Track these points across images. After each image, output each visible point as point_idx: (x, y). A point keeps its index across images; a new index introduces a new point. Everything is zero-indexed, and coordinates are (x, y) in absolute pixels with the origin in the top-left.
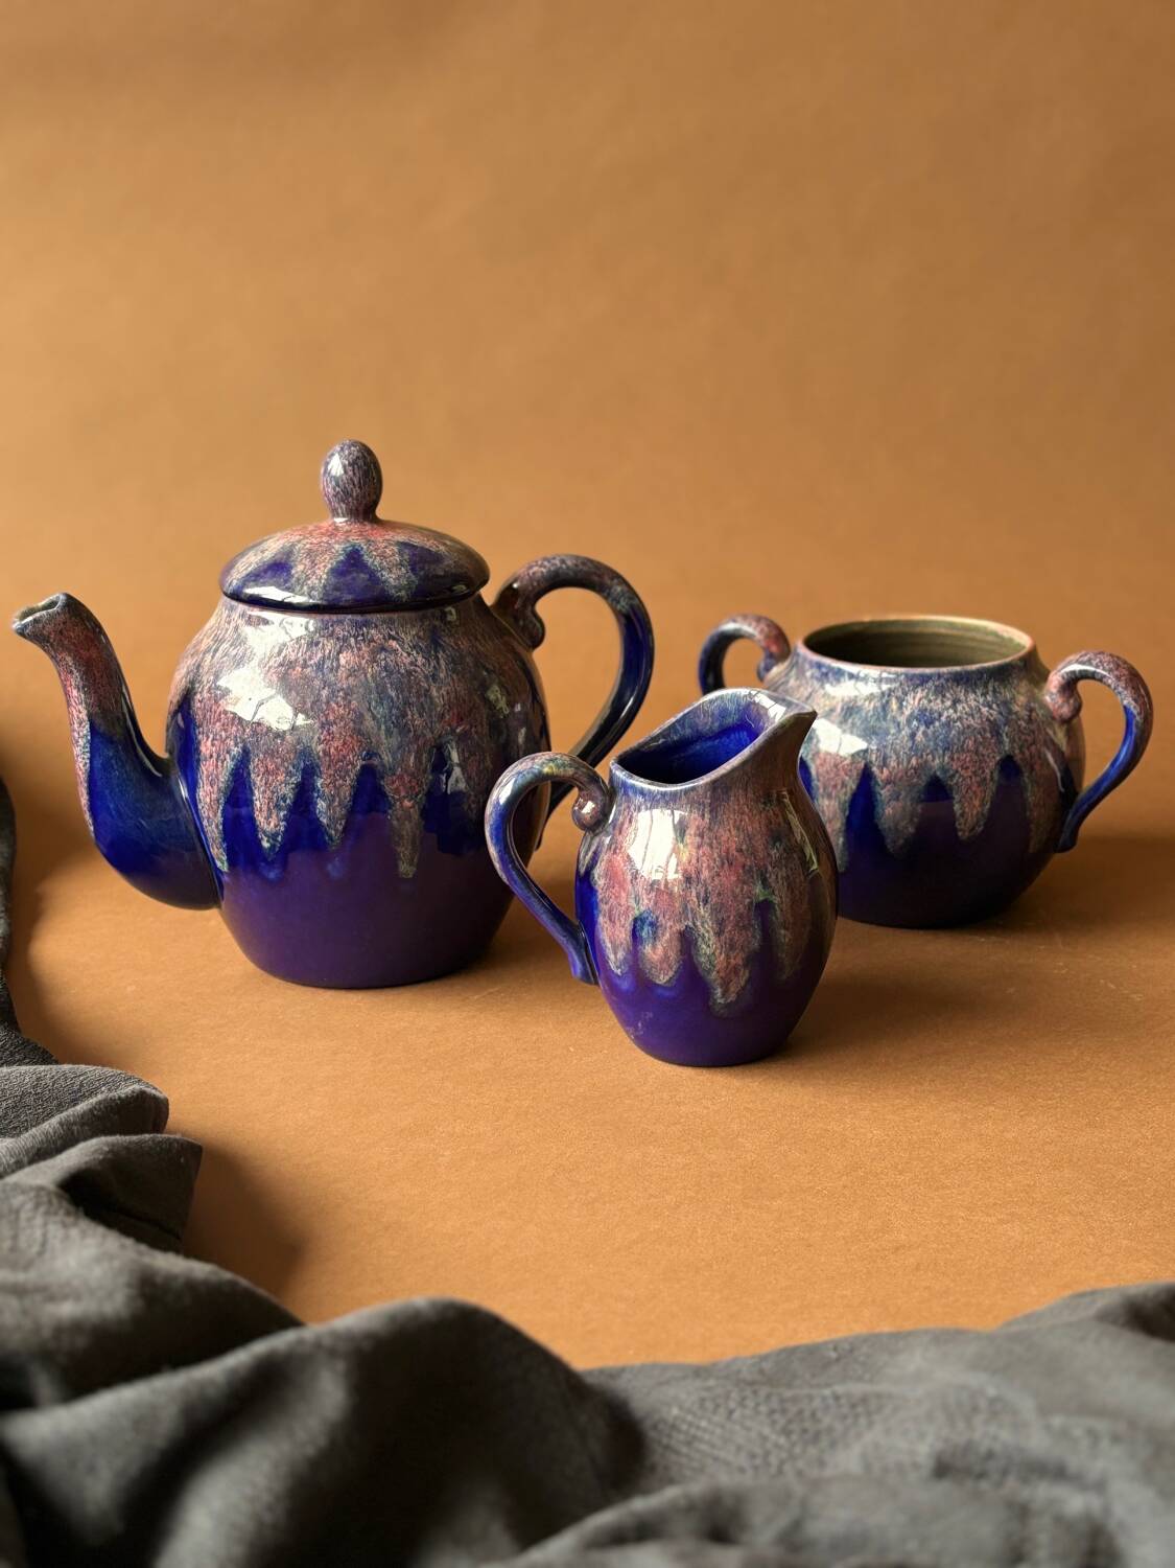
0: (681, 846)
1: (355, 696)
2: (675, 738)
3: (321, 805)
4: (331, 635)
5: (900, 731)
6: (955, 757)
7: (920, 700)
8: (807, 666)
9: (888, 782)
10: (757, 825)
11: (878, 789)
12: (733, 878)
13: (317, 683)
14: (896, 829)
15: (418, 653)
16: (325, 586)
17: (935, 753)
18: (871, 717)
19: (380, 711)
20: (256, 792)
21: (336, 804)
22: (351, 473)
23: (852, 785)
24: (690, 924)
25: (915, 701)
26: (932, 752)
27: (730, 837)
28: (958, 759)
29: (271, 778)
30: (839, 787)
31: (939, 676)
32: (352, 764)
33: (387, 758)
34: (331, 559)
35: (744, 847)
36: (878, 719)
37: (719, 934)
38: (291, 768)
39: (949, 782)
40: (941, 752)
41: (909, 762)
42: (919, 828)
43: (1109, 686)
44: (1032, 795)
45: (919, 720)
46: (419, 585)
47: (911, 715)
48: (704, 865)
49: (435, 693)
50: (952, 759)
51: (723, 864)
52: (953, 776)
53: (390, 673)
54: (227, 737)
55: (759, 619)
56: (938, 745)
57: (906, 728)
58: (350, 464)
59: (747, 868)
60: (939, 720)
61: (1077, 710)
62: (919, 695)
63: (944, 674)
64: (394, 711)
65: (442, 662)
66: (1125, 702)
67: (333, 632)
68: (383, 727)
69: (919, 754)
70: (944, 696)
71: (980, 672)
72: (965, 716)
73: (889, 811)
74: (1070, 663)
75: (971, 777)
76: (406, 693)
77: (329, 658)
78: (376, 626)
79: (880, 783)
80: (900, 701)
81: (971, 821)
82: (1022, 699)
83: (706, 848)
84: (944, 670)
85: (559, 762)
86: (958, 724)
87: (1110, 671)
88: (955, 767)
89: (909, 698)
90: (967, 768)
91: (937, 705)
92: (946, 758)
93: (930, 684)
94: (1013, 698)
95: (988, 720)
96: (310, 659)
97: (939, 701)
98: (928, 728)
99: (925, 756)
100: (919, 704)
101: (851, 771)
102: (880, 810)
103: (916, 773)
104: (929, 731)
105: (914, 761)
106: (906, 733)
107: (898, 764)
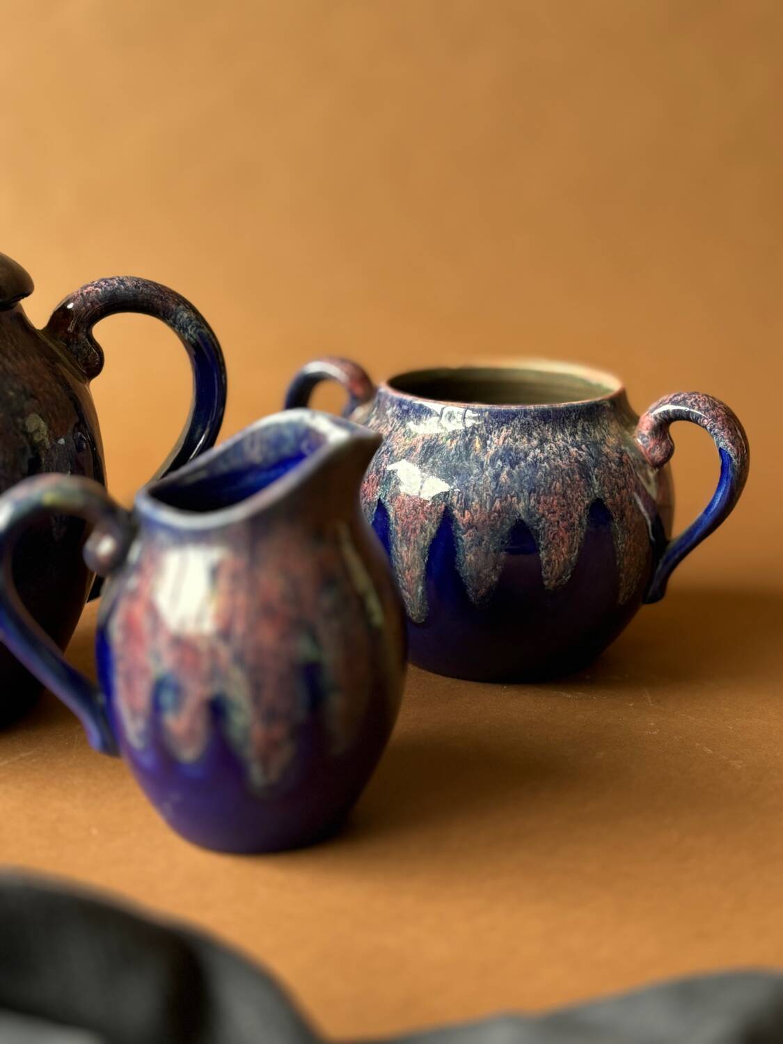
5: (483, 471)
6: (542, 500)
7: (505, 439)
8: (388, 404)
9: (470, 525)
10: (306, 569)
11: (459, 533)
12: (274, 633)
14: (479, 578)
17: (521, 495)
18: (453, 456)
23: (432, 529)
24: (221, 690)
25: (499, 440)
26: (517, 495)
27: (272, 582)
28: (545, 502)
30: (418, 531)
31: (526, 413)
35: (289, 595)
36: (460, 458)
39: (535, 527)
40: (526, 493)
41: (493, 503)
42: (503, 577)
43: (705, 427)
44: (622, 542)
45: (504, 461)
47: (496, 453)
50: (539, 503)
51: (262, 615)
52: (539, 520)
55: (342, 361)
56: (524, 487)
57: (489, 468)
59: (291, 620)
60: (525, 460)
61: (669, 453)
62: (504, 434)
63: (531, 411)
66: (722, 444)
69: (504, 496)
70: (530, 435)
71: (569, 410)
72: (553, 457)
73: (470, 557)
74: (663, 403)
75: (558, 522)
79: (462, 527)
80: (484, 440)
81: (557, 569)
82: (612, 441)
84: (532, 407)
86: (545, 464)
87: (707, 410)
88: (541, 511)
89: (494, 437)
90: (554, 512)
91: (523, 444)
92: (532, 501)
93: (516, 421)
94: (603, 439)
95: (576, 459)
97: (525, 440)
98: (513, 468)
99: (509, 499)
100: (503, 443)
101: (431, 513)
102: (461, 557)
103: (499, 516)
104: (514, 471)
105: (497, 504)
106: (489, 473)
107: (481, 507)
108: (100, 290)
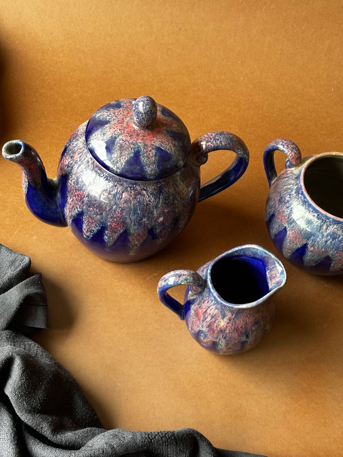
0: (222, 321)
1: (125, 211)
2: (236, 254)
3: (106, 237)
4: (122, 185)
5: (323, 238)
7: (334, 229)
8: (301, 192)
9: (312, 251)
10: (250, 320)
11: (307, 251)
12: (236, 335)
13: (112, 202)
14: (309, 262)
15: (152, 196)
16: (123, 169)
17: (332, 249)
18: (315, 228)
19: (133, 218)
20: (84, 224)
21: (111, 238)
22: (144, 116)
23: (299, 246)
24: (218, 341)
26: (331, 249)
27: (240, 323)
28: (339, 253)
29: (90, 224)
30: (294, 244)
32: (119, 231)
33: (132, 231)
34: (128, 155)
35: (244, 327)
37: (226, 346)
38: (97, 225)
39: (333, 259)
40: (334, 250)
41: (322, 249)
42: (317, 265)
45: (331, 237)
46: (159, 173)
47: (329, 233)
48: (228, 329)
49: (155, 213)
50: (337, 253)
51: (235, 330)
52: (335, 257)
53: (140, 204)
54: (77, 204)
56: (334, 247)
57: (325, 238)
58: (144, 113)
59: (242, 332)
60: (338, 238)
62: (335, 227)
64: (138, 218)
65: (161, 200)
67: (123, 183)
68: (133, 223)
69: (326, 248)
73: (308, 258)
76: (144, 212)
77: (119, 193)
78: (139, 185)
79: (309, 250)
80: (327, 226)
81: (335, 268)
83: (230, 325)
85: (189, 281)
89: (331, 227)
90: (341, 256)
91: (340, 233)
92: (335, 252)
93: (341, 225)
96: (112, 191)
97: (341, 231)
98: (333, 241)
99: (328, 250)
100: (333, 230)
101: (301, 242)
102: (306, 257)
103: (322, 253)
104: (333, 242)
105: (323, 249)
106: (324, 240)
107: (317, 248)
108: (213, 146)
